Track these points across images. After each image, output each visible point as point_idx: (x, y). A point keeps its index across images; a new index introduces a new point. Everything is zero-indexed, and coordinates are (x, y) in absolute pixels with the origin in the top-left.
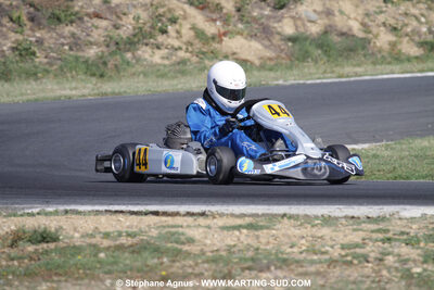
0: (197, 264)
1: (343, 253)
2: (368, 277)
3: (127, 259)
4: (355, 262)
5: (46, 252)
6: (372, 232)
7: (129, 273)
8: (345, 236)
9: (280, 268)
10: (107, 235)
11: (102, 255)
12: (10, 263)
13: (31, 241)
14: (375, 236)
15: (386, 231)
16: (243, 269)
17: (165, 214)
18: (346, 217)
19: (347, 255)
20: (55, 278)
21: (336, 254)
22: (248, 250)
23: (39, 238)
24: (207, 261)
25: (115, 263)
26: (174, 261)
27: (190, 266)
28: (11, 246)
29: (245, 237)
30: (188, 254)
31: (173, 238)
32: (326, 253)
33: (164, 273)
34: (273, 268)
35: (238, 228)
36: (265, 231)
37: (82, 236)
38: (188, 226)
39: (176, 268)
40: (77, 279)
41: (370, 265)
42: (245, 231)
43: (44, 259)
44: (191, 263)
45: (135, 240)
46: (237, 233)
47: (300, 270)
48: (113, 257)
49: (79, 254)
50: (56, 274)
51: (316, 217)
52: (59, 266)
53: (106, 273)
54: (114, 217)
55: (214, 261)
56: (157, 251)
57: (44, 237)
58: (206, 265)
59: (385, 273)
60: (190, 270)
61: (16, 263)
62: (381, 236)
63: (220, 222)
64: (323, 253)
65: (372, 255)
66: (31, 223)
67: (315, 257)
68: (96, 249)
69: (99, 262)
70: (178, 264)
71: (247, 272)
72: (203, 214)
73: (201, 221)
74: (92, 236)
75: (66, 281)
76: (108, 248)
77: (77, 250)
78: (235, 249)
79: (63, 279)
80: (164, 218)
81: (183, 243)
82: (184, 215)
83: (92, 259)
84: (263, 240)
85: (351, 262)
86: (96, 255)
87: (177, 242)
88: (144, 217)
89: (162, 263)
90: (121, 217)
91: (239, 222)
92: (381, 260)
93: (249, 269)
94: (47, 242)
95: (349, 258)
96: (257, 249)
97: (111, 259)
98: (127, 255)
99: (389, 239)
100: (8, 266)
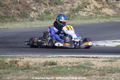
0: (95, 71)
3: (75, 70)
5: (53, 68)
7: (76, 74)
9: (118, 72)
10: (70, 63)
11: (69, 69)
12: (44, 71)
13: (49, 65)
16: (108, 73)
17: (86, 57)
20: (56, 75)
22: (109, 67)
23: (52, 64)
24: (98, 71)
26: (88, 70)
27: (93, 72)
28: (44, 66)
29: (108, 64)
30: (92, 69)
31: (88, 64)
33: (86, 74)
34: (116, 72)
35: (107, 61)
36: (114, 62)
37: (63, 64)
38: (93, 61)
39: (89, 72)
40: (62, 75)
42: (108, 62)
43: (53, 70)
44: (93, 71)
45: (78, 65)
46: (106, 63)
48: (72, 69)
49: (62, 68)
50: (56, 74)
52: (57, 72)
54: (72, 58)
55: (100, 70)
56: (84, 68)
57: (53, 64)
58: (98, 72)
60: (93, 73)
61: (45, 71)
63: (101, 60)
66: (49, 60)
68: (67, 67)
69: (68, 71)
70: (90, 71)
71: (109, 73)
72: (97, 57)
73: (96, 59)
74: (66, 63)
75: (59, 76)
76: (70, 67)
77: (62, 67)
79: (58, 75)
80: (86, 59)
81: (91, 66)
82: (91, 58)
83: (66, 70)
84: (113, 65)
86: (67, 69)
87: (89, 65)
88: (80, 58)
90: (74, 58)
91: (107, 60)
93: (110, 73)
94: (54, 65)
96: (112, 67)
97: (71, 70)
98: (75, 69)
100: (43, 72)
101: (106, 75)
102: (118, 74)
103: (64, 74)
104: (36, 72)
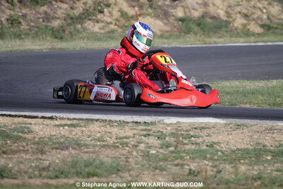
2: (124, 155)
4: (121, 146)
14: (142, 133)
15: (149, 130)
18: (133, 122)
47: (85, 150)
51: (116, 121)
59: (135, 153)
62: (145, 133)
64: (104, 141)
65: (132, 143)
67: (99, 143)
78: (54, 137)
85: (118, 147)
89: (7, 143)
92: (136, 146)
95: (117, 144)
99: (149, 135)
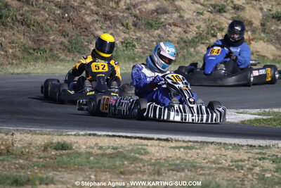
0: (144, 166)
1: (231, 164)
3: (106, 161)
5: (61, 155)
6: (257, 154)
8: (240, 155)
9: (191, 171)
10: (101, 148)
11: (91, 158)
12: (39, 160)
13: (56, 149)
16: (169, 170)
19: (232, 166)
20: (60, 169)
21: (227, 165)
22: (178, 160)
23: (61, 148)
24: (150, 165)
25: (97, 163)
26: (131, 164)
28: (44, 151)
29: (180, 153)
30: (142, 160)
31: (137, 151)
32: (221, 163)
33: (122, 170)
34: (186, 170)
36: (194, 150)
37: (87, 148)
38: (151, 146)
39: (131, 168)
40: (72, 170)
41: (243, 171)
42: (182, 150)
43: (58, 158)
44: (141, 165)
45: (115, 151)
46: (177, 150)
48: (97, 159)
49: (78, 157)
50: (61, 167)
52: (64, 163)
53: (90, 168)
54: (113, 138)
55: (154, 165)
56: (125, 157)
57: (63, 147)
58: (149, 167)
60: (138, 169)
61: (42, 160)
63: (173, 144)
68: (90, 154)
69: (89, 162)
70: (133, 165)
71: (171, 171)
74: (92, 148)
75: (65, 171)
76: (97, 155)
77: (79, 154)
79: (64, 170)
80: (142, 141)
81: (142, 154)
83: (85, 160)
86: (88, 158)
87: (138, 154)
88: (130, 140)
90: (117, 139)
91: (179, 144)
93: (173, 170)
94: (65, 150)
96: (183, 160)
97: (96, 161)
98: (106, 159)
100: (37, 162)
101: (164, 174)
102: (189, 173)
103: (78, 169)
104: (21, 161)
